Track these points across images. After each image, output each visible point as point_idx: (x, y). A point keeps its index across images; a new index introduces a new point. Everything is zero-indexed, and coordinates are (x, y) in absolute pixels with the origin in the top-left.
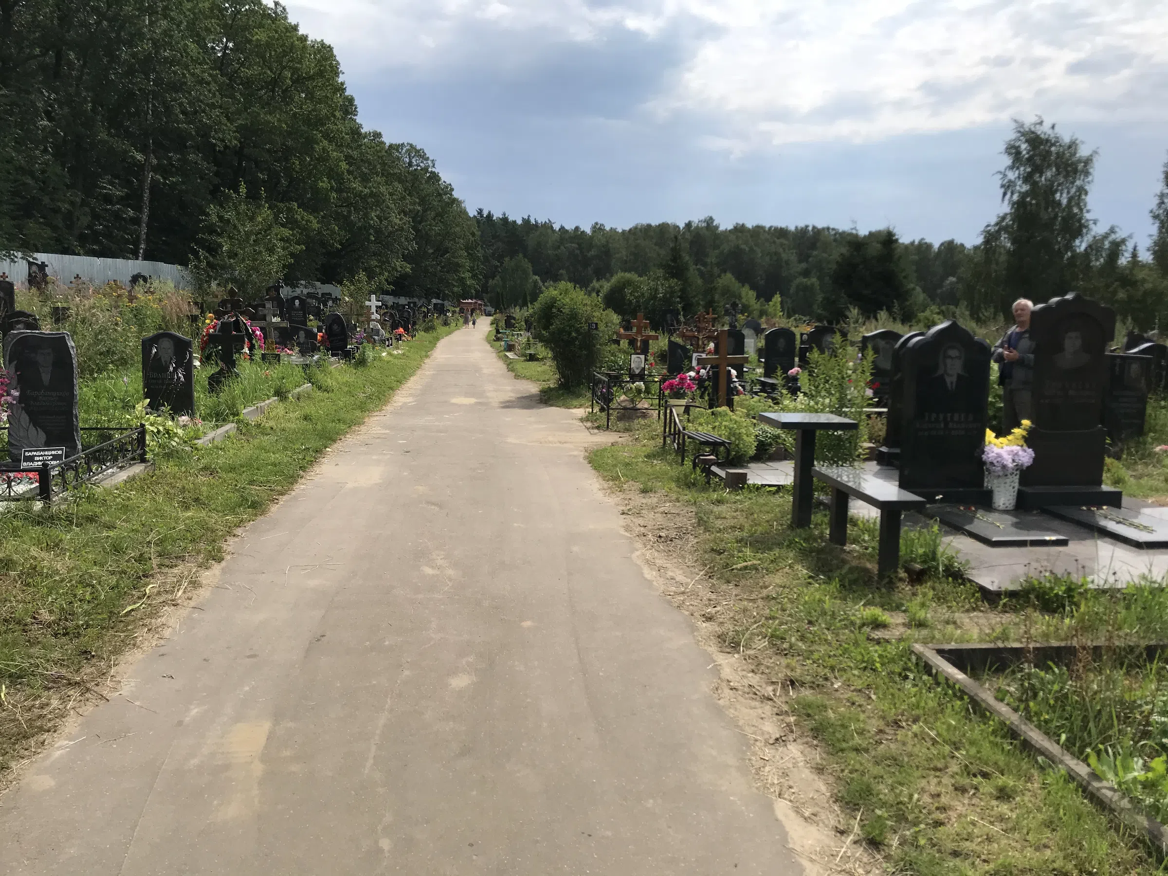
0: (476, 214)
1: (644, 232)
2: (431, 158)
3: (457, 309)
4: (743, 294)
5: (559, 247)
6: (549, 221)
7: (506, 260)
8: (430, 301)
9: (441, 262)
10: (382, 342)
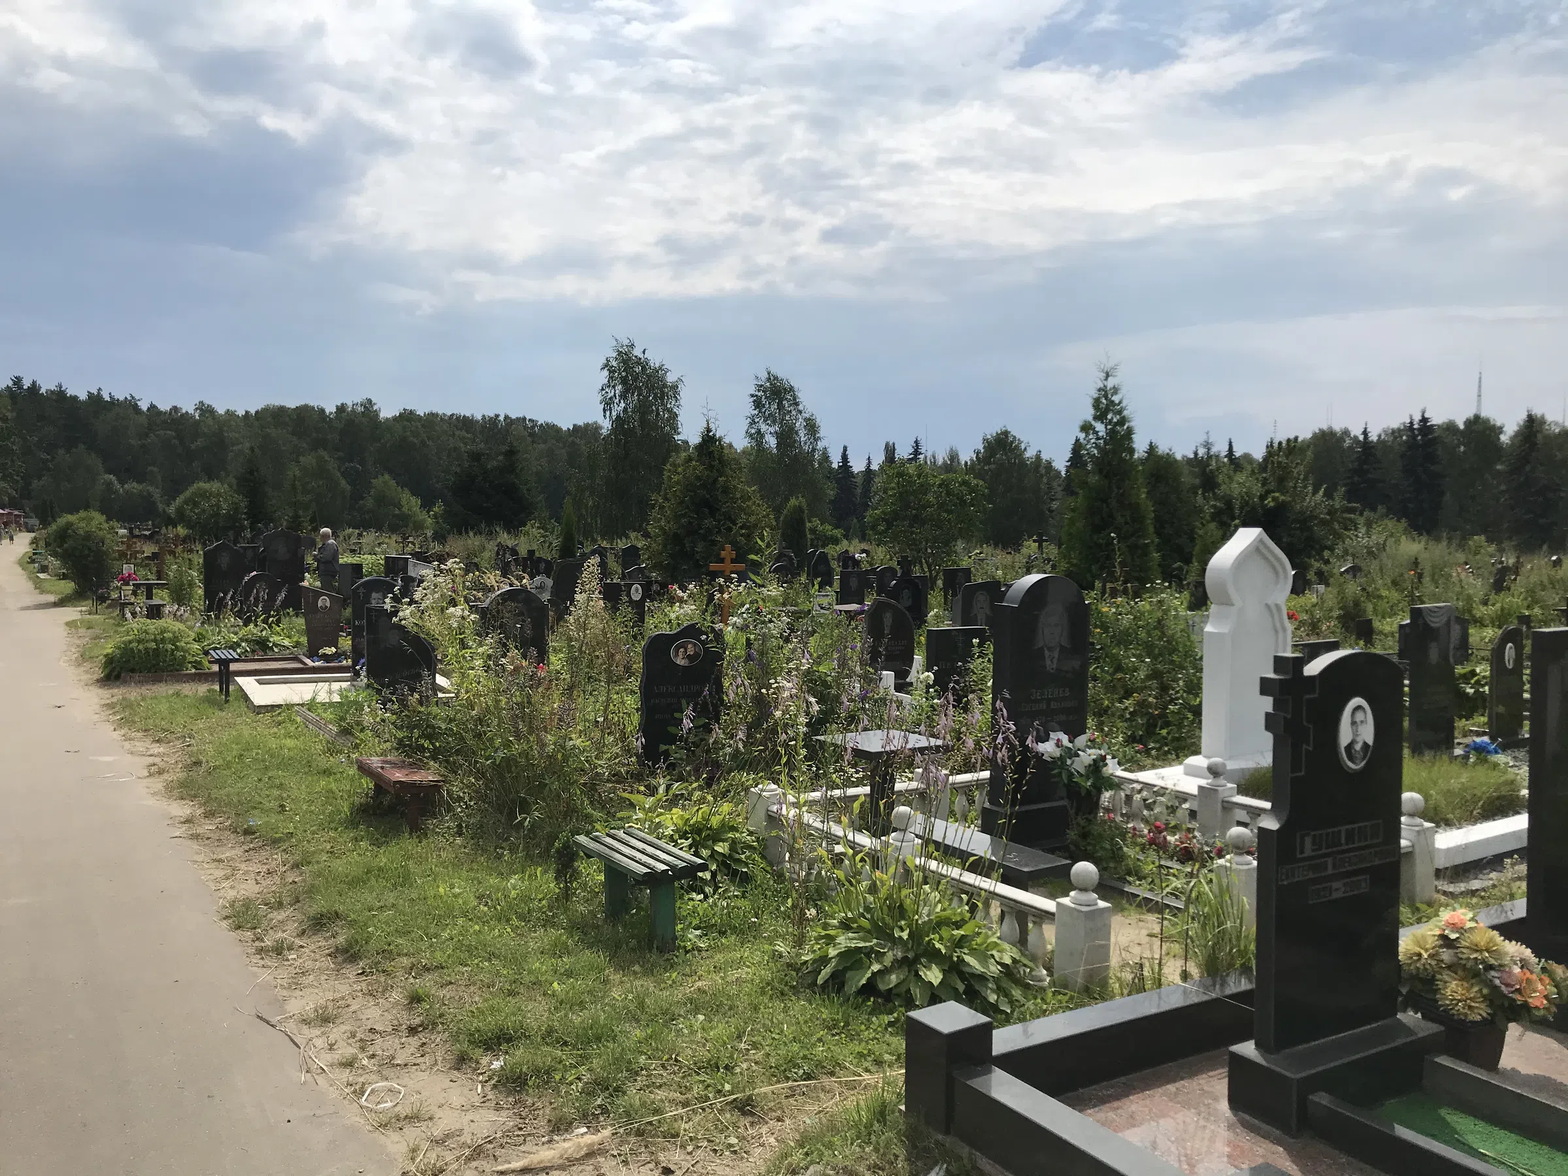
0: (10, 384)
1: (275, 416)
5: (147, 435)
6: (132, 396)
7: (61, 452)
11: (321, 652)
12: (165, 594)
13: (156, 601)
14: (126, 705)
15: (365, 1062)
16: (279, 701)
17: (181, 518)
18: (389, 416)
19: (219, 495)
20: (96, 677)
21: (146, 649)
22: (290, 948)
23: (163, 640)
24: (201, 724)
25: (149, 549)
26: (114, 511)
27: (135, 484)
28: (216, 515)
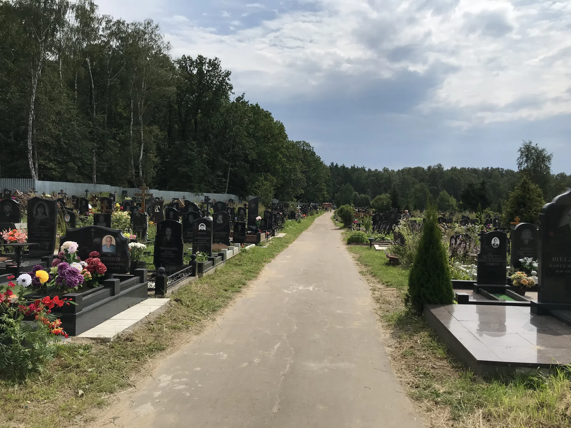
0: (330, 164)
1: (408, 171)
2: (312, 147)
3: (321, 207)
4: (450, 200)
5: (367, 179)
6: (364, 167)
7: (343, 185)
8: (310, 204)
9: (315, 188)
10: (302, 218)
12: (363, 226)
14: (351, 248)
15: (371, 283)
16: (382, 249)
17: (373, 206)
18: (447, 169)
19: (384, 199)
20: (346, 243)
21: (356, 237)
22: (366, 275)
23: (360, 235)
24: (365, 251)
27: (363, 195)
28: (383, 205)
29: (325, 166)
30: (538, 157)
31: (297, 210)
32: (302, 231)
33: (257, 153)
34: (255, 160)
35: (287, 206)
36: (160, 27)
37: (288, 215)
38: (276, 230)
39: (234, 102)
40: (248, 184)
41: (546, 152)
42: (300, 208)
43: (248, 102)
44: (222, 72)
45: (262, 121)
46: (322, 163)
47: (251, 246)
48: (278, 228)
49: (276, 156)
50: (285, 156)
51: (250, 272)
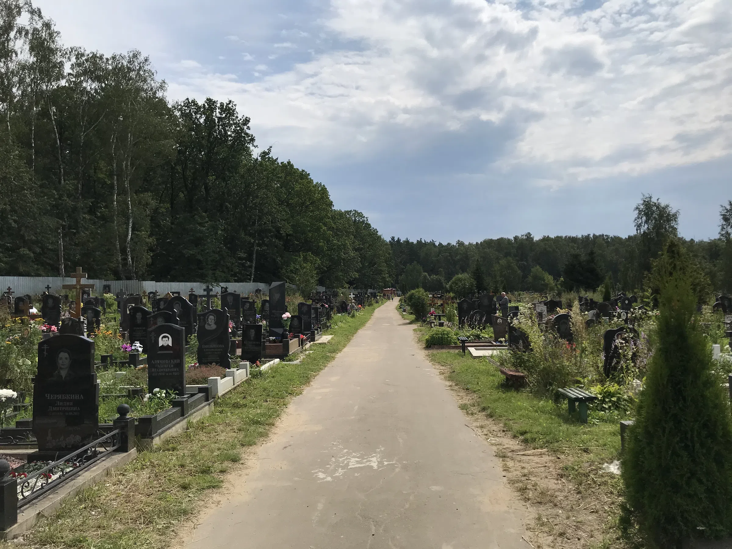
0: (391, 239)
1: (489, 243)
2: (366, 217)
3: (382, 295)
4: (546, 278)
5: (438, 256)
6: (433, 240)
7: (408, 265)
8: (367, 290)
9: (372, 270)
10: (356, 310)
11: (499, 340)
12: (445, 319)
13: (442, 321)
14: (433, 355)
15: (490, 435)
16: (481, 355)
17: (451, 290)
18: (538, 239)
19: (465, 280)
20: (424, 347)
21: (439, 337)
22: (475, 414)
23: (444, 334)
24: (456, 361)
25: (440, 302)
26: (428, 288)
27: (435, 276)
28: (464, 288)
29: (384, 241)
30: (661, 216)
31: (350, 300)
32: (356, 329)
33: (292, 225)
34: (290, 235)
35: (336, 295)
36: (150, 60)
37: (337, 307)
38: (316, 332)
39: (257, 159)
40: (282, 269)
41: (670, 209)
42: (354, 296)
43: (277, 159)
44: (239, 119)
45: (297, 184)
46: (379, 237)
47: (272, 362)
48: (320, 328)
49: (319, 229)
50: (331, 228)
51: (257, 423)
